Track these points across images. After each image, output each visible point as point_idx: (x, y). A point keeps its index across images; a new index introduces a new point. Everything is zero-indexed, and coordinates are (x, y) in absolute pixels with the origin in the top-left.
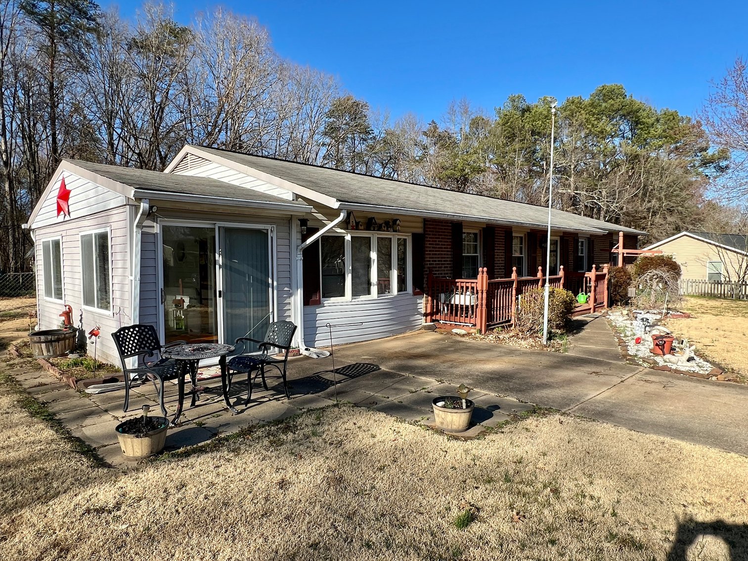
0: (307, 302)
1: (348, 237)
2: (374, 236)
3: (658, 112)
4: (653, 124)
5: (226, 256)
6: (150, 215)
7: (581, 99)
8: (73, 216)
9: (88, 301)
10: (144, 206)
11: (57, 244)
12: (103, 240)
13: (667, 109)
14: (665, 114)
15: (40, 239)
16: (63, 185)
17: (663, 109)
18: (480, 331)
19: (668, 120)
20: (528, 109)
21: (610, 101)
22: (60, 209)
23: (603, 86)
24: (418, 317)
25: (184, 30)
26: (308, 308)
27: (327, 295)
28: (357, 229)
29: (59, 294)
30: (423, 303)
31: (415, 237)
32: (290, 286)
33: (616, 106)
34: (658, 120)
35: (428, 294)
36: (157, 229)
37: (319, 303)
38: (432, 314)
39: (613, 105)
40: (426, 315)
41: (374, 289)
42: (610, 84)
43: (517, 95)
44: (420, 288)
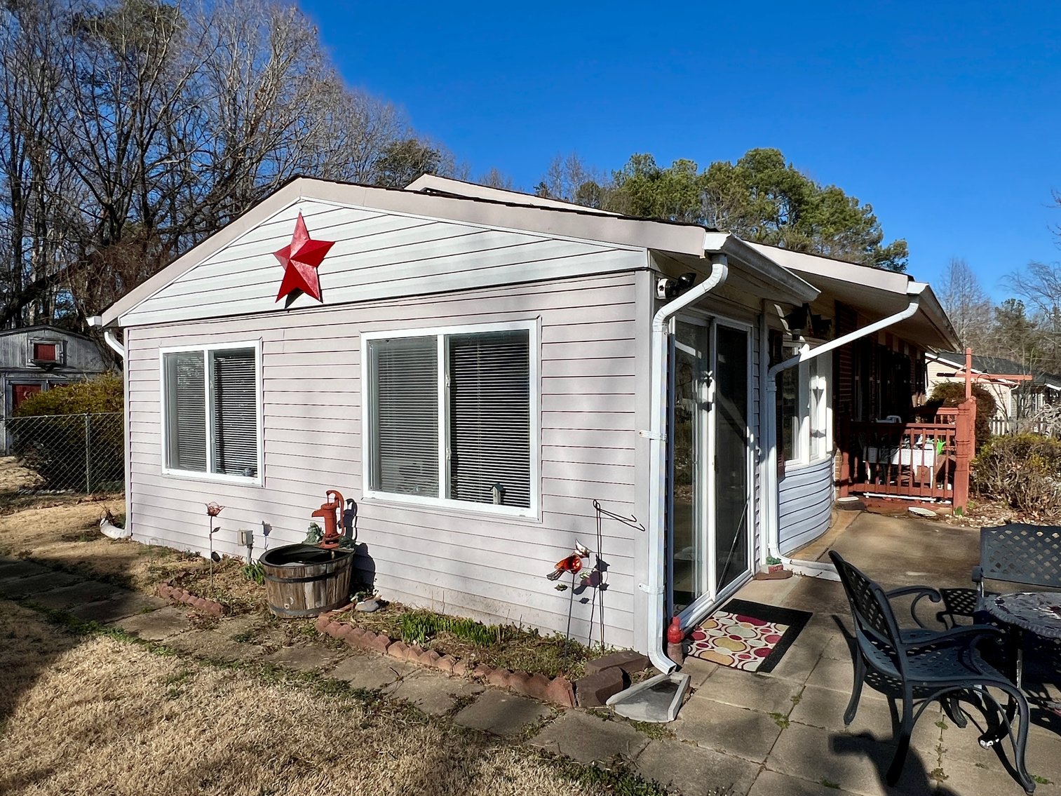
3: (823, 188)
4: (818, 205)
7: (730, 166)
11: (247, 358)
13: (833, 186)
14: (831, 192)
17: (827, 186)
19: (836, 201)
20: (659, 176)
21: (767, 171)
23: (755, 150)
30: (835, 464)
33: (775, 178)
34: (823, 201)
39: (770, 176)
40: (839, 484)
42: (765, 148)
43: (643, 155)
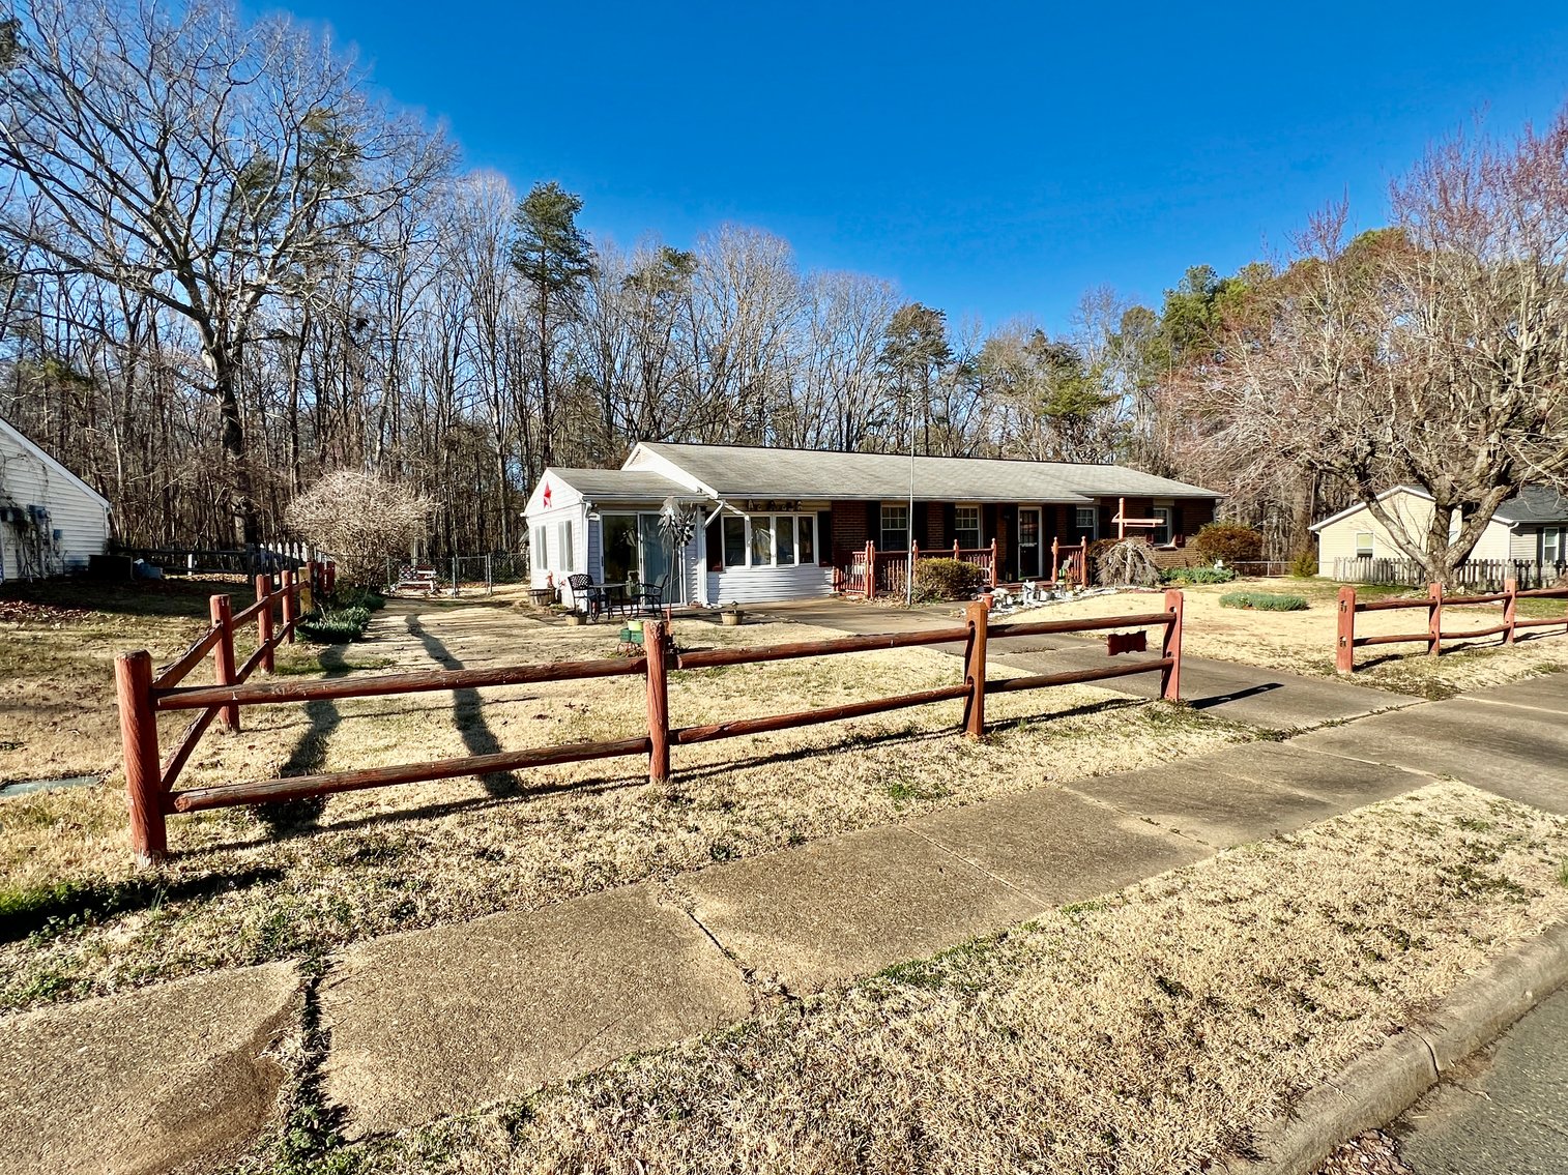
0: (709, 569)
1: (747, 518)
2: (773, 516)
5: (646, 534)
6: (593, 509)
8: (554, 508)
9: (562, 568)
10: (589, 505)
11: (544, 529)
12: (569, 524)
15: (533, 525)
16: (547, 487)
18: (869, 597)
20: (1220, 289)
22: (545, 503)
24: (827, 586)
25: (685, 257)
26: (713, 574)
27: (729, 564)
28: (756, 510)
29: (546, 567)
30: (831, 574)
31: (821, 515)
32: (696, 556)
35: (837, 567)
36: (598, 518)
37: (721, 570)
38: (840, 584)
40: (834, 585)
41: (774, 560)
44: (826, 561)
